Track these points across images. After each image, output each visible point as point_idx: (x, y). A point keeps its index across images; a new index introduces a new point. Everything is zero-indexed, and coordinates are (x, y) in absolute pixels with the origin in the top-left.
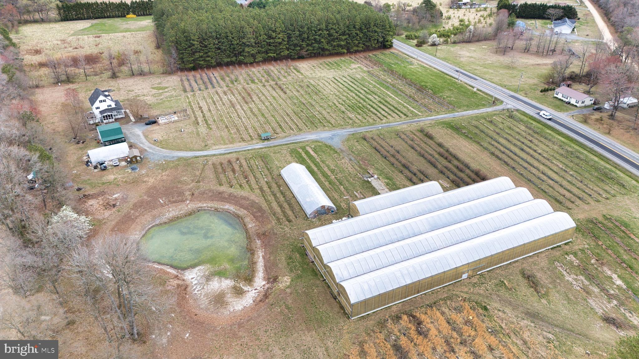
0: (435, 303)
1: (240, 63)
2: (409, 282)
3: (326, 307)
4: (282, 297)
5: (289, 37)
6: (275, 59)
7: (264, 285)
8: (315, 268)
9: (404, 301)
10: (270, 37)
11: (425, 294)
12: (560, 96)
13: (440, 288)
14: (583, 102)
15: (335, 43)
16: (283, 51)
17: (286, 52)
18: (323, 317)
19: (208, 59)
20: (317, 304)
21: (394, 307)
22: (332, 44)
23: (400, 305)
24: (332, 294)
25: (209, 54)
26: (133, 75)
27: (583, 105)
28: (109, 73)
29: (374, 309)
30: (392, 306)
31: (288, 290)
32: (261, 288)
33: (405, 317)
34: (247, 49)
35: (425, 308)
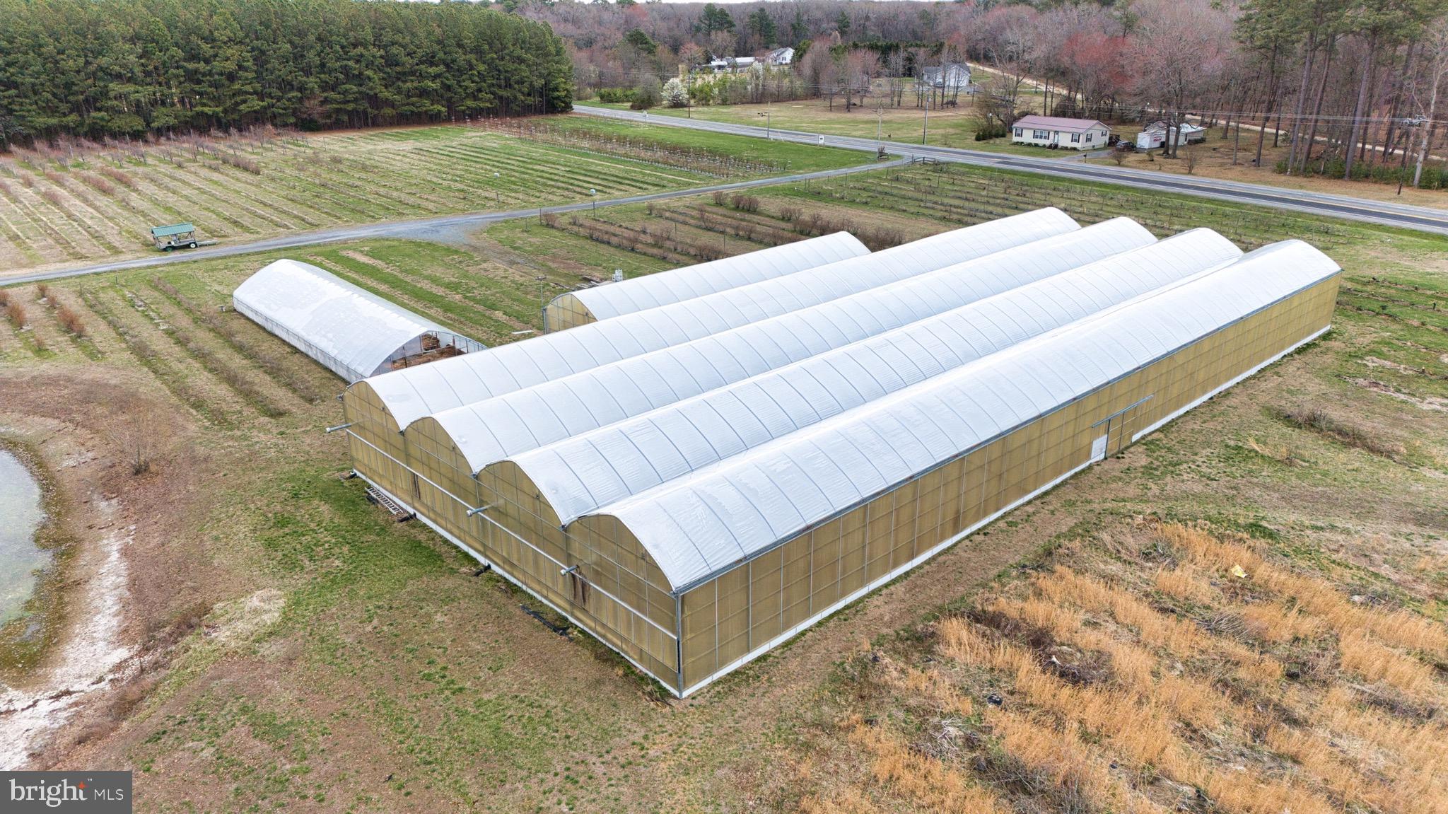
0: (1050, 553)
3: (517, 677)
4: (234, 686)
5: (260, 60)
6: (222, 124)
7: (119, 667)
8: (422, 537)
9: (907, 574)
10: (196, 54)
11: (983, 531)
12: (1028, 137)
13: (1029, 502)
14: (1088, 140)
15: (409, 85)
16: (245, 101)
17: (256, 104)
18: (507, 725)
20: (456, 675)
21: (876, 600)
22: (399, 88)
23: (900, 589)
24: (537, 615)
27: (1090, 144)
29: (787, 626)
30: (861, 600)
31: (272, 650)
32: (101, 680)
33: (955, 629)
34: (116, 87)
35: (1018, 577)
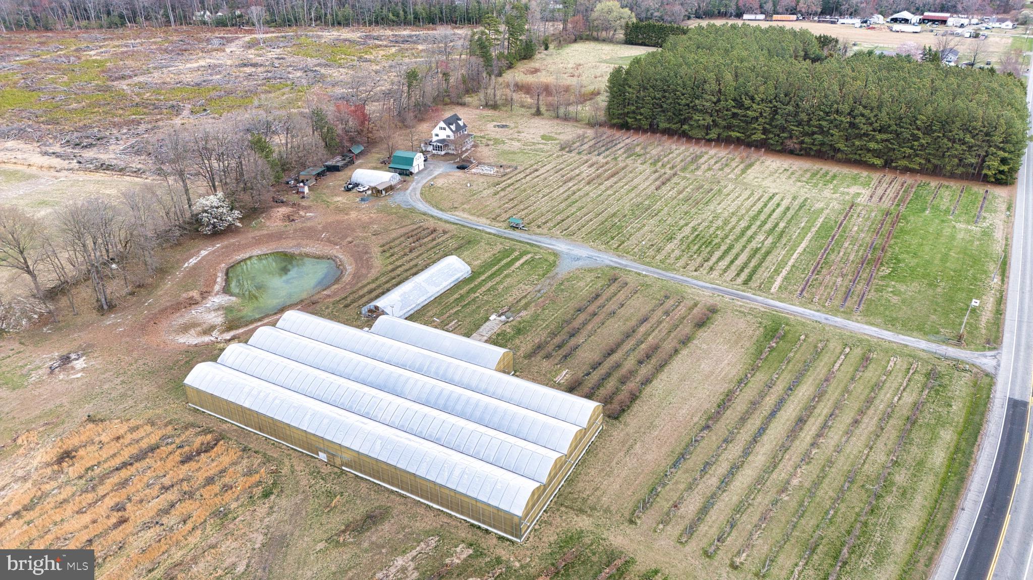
1: (685, 136)
2: (247, 405)
5: (775, 112)
6: (738, 142)
10: (740, 105)
16: (756, 134)
19: (639, 117)
22: (853, 142)
25: (642, 110)
26: (558, 117)
28: (534, 110)
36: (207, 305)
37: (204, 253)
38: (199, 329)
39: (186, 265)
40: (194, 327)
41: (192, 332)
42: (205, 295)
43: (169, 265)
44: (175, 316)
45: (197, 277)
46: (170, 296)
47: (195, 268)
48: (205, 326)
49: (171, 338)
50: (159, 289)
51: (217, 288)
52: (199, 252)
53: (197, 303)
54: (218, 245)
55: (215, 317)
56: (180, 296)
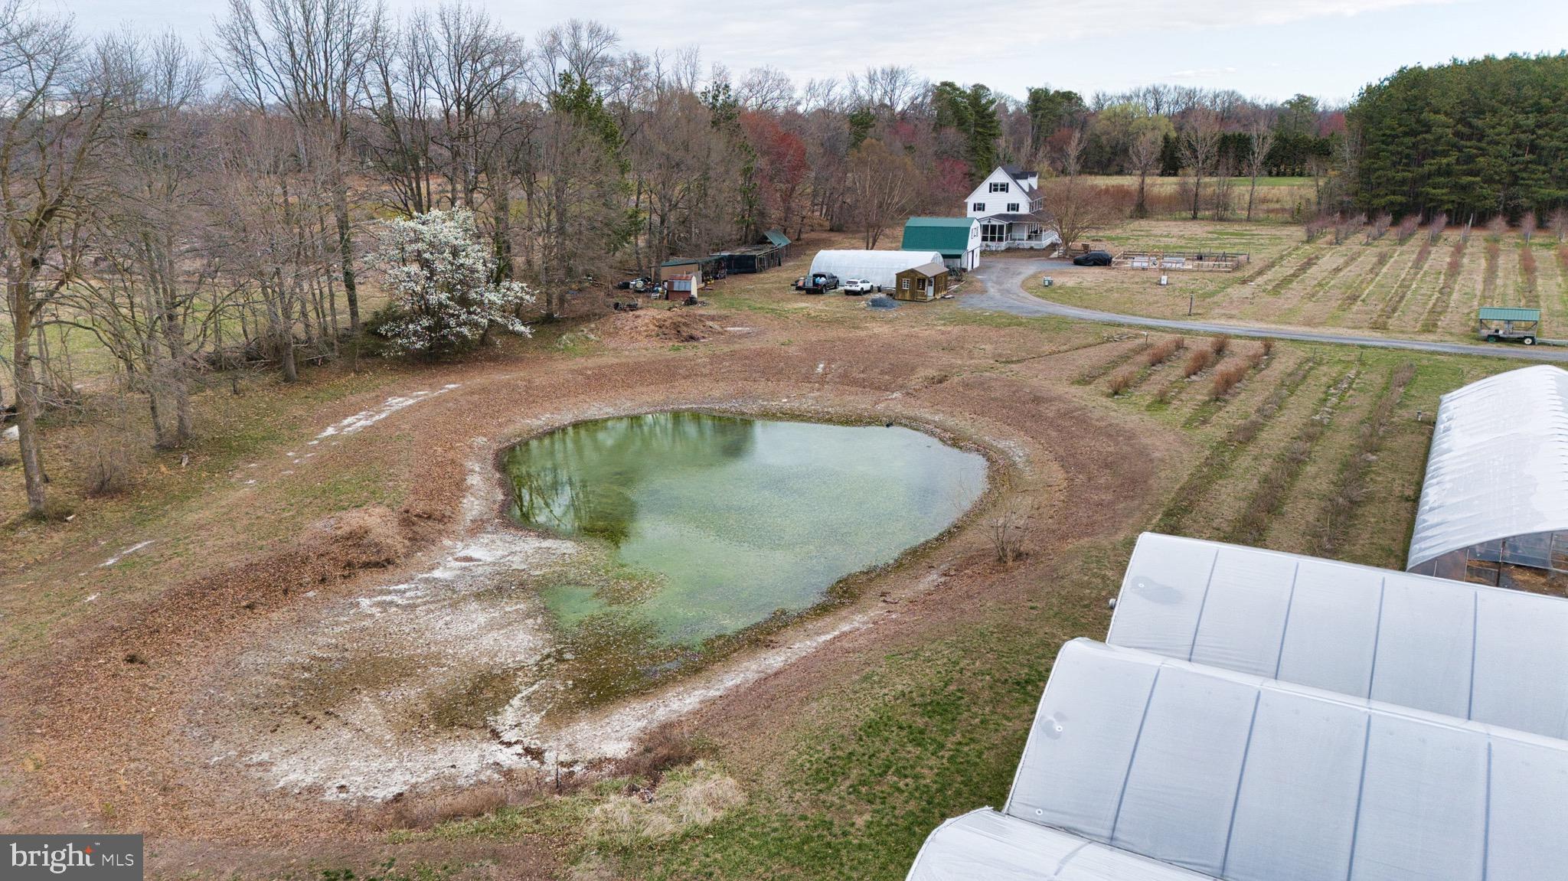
36: (437, 574)
37: (397, 403)
38: (409, 692)
39: (330, 431)
40: (373, 683)
41: (366, 710)
42: (423, 528)
43: (259, 433)
44: (260, 624)
45: (377, 466)
46: (247, 529)
47: (366, 439)
48: (440, 678)
49: (218, 753)
50: (194, 503)
51: (472, 506)
52: (379, 400)
53: (384, 564)
54: (452, 386)
55: (491, 626)
56: (298, 529)
